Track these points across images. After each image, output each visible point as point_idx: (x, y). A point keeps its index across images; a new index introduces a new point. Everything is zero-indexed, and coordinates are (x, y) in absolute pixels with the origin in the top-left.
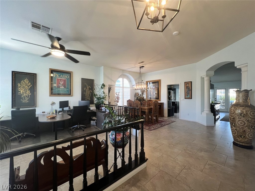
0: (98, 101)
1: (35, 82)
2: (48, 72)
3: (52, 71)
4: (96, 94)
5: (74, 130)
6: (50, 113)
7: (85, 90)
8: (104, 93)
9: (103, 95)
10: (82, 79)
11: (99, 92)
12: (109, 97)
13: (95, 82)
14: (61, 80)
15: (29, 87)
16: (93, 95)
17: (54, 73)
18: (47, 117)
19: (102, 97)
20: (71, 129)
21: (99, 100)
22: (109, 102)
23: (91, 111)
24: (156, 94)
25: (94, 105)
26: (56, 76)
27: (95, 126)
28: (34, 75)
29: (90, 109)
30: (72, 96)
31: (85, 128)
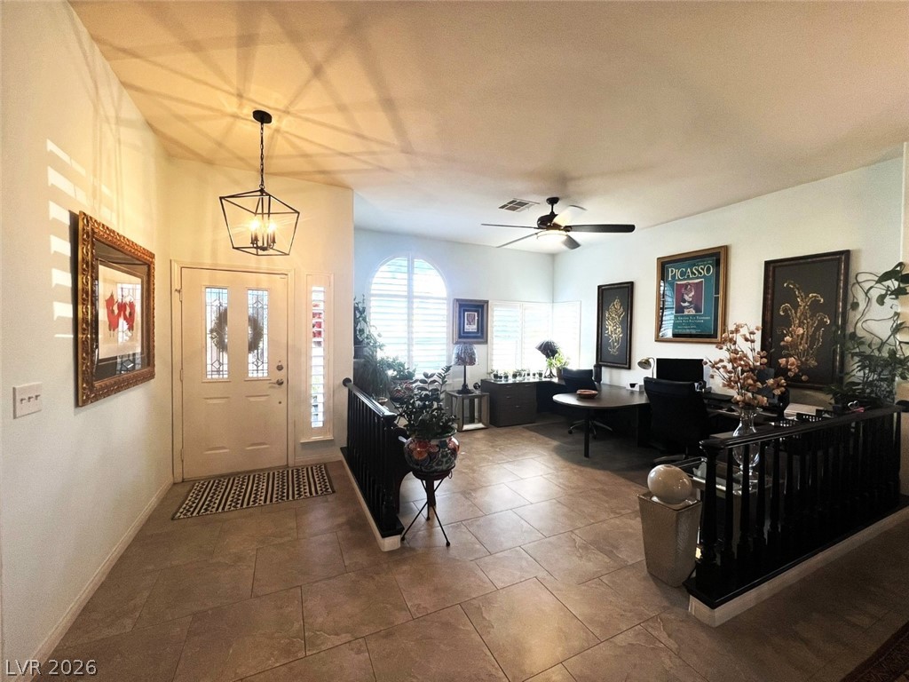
3: (664, 264)
7: (787, 316)
10: (770, 263)
14: (686, 285)
15: (620, 319)
17: (670, 270)
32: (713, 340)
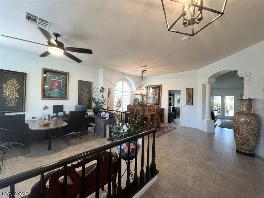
0: (96, 106)
1: (24, 83)
2: (40, 72)
3: (45, 71)
4: (94, 98)
5: (70, 138)
6: (41, 119)
7: (83, 93)
8: (103, 97)
9: (102, 100)
10: (79, 81)
11: (97, 96)
12: (108, 101)
13: (94, 85)
14: (55, 81)
15: (17, 89)
16: (90, 99)
17: (48, 74)
18: (39, 124)
19: (100, 101)
20: (66, 137)
21: (97, 104)
22: (108, 107)
23: (88, 117)
24: (156, 99)
25: (92, 110)
26: (50, 77)
27: (93, 133)
28: (24, 75)
29: (87, 114)
30: (68, 100)
31: (82, 135)
32: (65, 99)
